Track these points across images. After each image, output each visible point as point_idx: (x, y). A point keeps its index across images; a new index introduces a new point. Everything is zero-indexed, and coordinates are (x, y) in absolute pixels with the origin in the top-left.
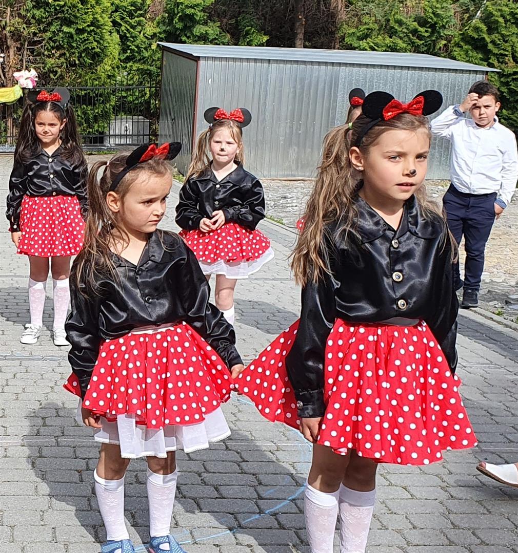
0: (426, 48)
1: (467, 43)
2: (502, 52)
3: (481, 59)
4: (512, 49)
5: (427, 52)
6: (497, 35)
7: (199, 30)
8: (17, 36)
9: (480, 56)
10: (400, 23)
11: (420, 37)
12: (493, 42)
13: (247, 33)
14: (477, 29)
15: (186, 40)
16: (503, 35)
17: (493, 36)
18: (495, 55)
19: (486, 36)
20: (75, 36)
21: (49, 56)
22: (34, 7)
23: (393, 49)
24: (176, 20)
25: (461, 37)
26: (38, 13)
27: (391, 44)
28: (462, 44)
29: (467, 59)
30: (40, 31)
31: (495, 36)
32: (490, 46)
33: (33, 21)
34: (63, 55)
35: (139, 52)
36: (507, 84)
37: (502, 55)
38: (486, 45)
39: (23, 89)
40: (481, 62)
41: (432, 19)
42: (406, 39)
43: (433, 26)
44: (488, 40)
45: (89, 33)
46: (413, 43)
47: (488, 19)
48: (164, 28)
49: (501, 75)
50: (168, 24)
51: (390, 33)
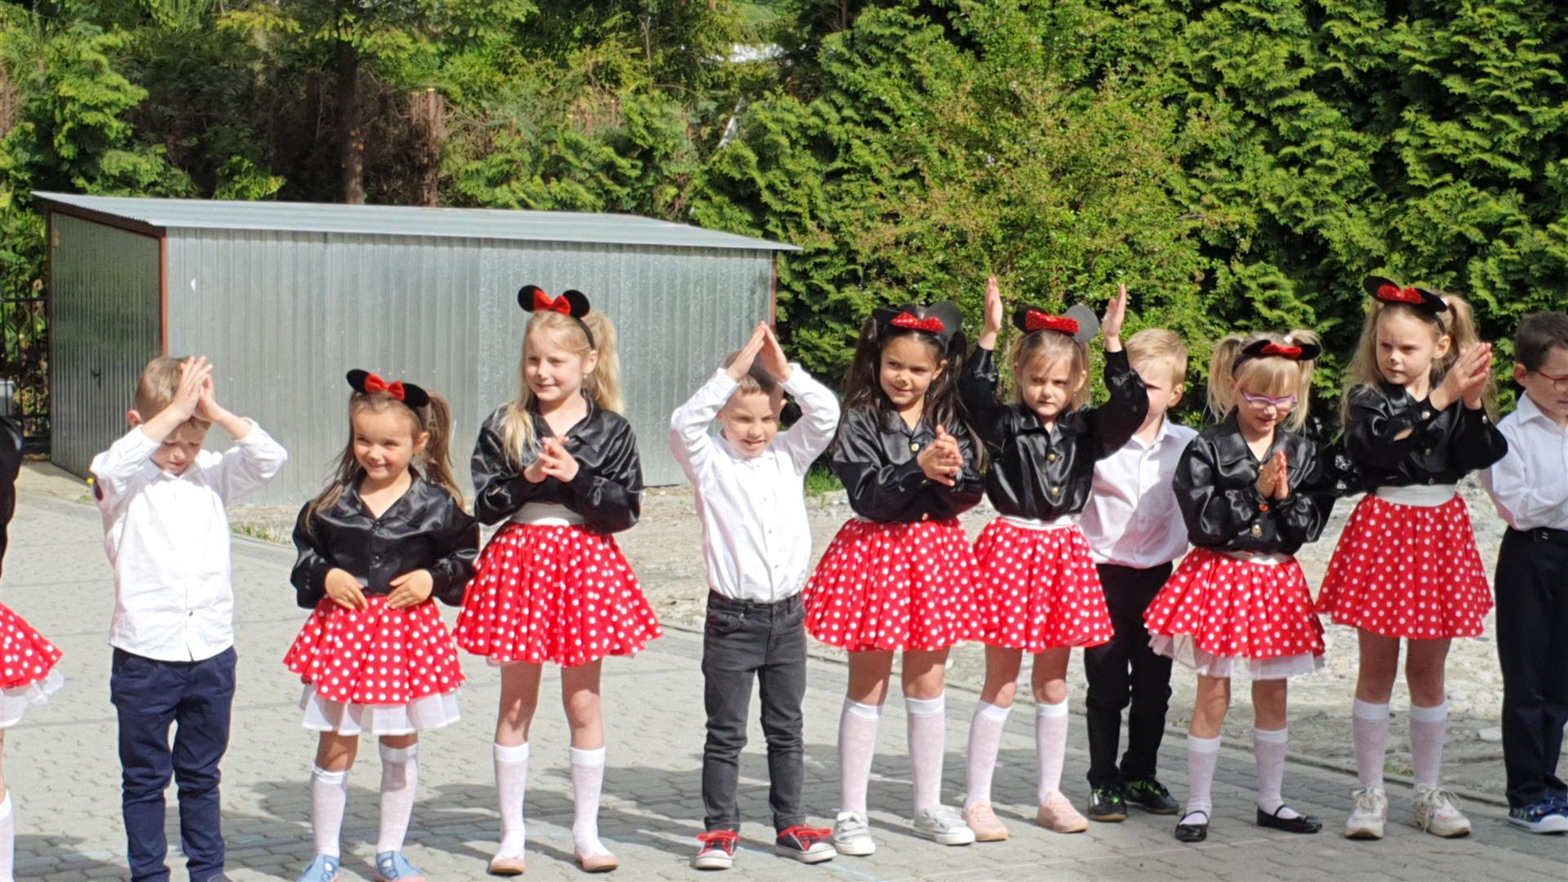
0: (634, 204)
1: (720, 190)
2: (790, 207)
3: (751, 225)
4: (810, 202)
5: (639, 210)
6: (778, 173)
7: (116, 163)
9: (748, 217)
10: (576, 148)
11: (620, 179)
12: (771, 187)
13: (235, 171)
14: (737, 160)
15: (87, 185)
16: (788, 173)
17: (770, 175)
18: (775, 213)
19: (755, 174)
23: (569, 206)
24: (59, 138)
25: (706, 177)
27: (564, 195)
28: (710, 192)
29: (723, 224)
31: (774, 176)
32: (766, 197)
36: (804, 275)
37: (791, 214)
38: (758, 194)
40: (749, 230)
41: (644, 139)
42: (592, 183)
43: (647, 155)
44: (761, 182)
46: (608, 192)
47: (756, 137)
48: (24, 157)
49: (791, 257)
50: (37, 149)
51: (555, 170)
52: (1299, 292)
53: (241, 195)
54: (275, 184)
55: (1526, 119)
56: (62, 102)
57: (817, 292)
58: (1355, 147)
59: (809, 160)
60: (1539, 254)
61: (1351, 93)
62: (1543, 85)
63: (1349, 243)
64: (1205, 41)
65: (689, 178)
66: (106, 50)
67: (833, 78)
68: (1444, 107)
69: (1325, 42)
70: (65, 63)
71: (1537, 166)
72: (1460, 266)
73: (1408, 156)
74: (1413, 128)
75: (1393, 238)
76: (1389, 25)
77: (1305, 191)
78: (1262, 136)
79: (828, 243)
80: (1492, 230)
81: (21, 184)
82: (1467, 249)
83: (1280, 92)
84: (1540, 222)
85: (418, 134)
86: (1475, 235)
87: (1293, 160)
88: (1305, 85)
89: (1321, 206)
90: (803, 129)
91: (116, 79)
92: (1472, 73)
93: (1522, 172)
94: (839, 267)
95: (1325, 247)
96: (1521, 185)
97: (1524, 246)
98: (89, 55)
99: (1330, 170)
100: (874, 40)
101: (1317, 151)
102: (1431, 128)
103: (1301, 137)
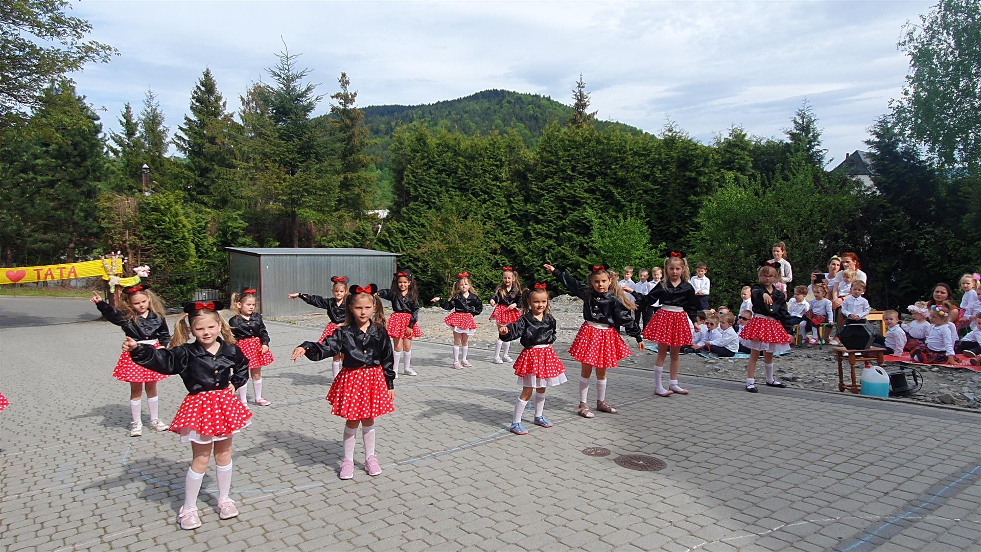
1: (380, 242)
3: (387, 250)
4: (400, 244)
5: (361, 247)
7: (241, 240)
8: (134, 247)
9: (387, 248)
10: (347, 234)
11: (357, 240)
12: (392, 241)
13: (268, 241)
14: (384, 236)
16: (396, 238)
18: (393, 247)
19: (388, 238)
20: (172, 246)
21: (155, 258)
22: (145, 229)
23: (346, 247)
24: (228, 235)
25: (376, 239)
26: (147, 233)
27: (344, 244)
28: (378, 243)
29: (381, 250)
30: (150, 243)
31: (392, 239)
32: (391, 243)
33: (144, 238)
34: (164, 256)
35: (207, 253)
36: (399, 261)
37: (396, 247)
38: (389, 243)
39: (141, 277)
41: (362, 231)
42: (351, 241)
43: (363, 235)
44: (389, 240)
45: (181, 243)
46: (354, 243)
47: (388, 230)
48: (220, 239)
49: (397, 256)
50: (222, 237)
51: (343, 239)
52: (509, 262)
53: (270, 247)
54: (278, 244)
55: (555, 224)
56: (230, 226)
57: (402, 264)
58: (519, 230)
59: (400, 235)
60: (560, 252)
61: (518, 219)
62: (558, 217)
63: (519, 250)
64: (486, 208)
65: (373, 239)
66: (238, 215)
67: (404, 217)
68: (538, 222)
69: (512, 209)
70: (229, 218)
71: (558, 234)
72: (543, 255)
73: (531, 232)
74: (532, 226)
75: (529, 249)
76: (526, 205)
77: (510, 240)
78: (500, 228)
79: (405, 253)
80: (549, 247)
81: (219, 245)
82: (544, 251)
83: (503, 219)
84: (560, 245)
85: (309, 231)
86: (546, 248)
87: (506, 233)
88: (509, 217)
89: (513, 243)
90: (398, 228)
91: (241, 221)
92: (544, 215)
93: (555, 235)
94: (407, 259)
95: (514, 252)
96: (555, 238)
97: (556, 251)
98: (234, 216)
99: (515, 235)
100: (413, 209)
101: (512, 231)
102: (536, 226)
103: (508, 228)
